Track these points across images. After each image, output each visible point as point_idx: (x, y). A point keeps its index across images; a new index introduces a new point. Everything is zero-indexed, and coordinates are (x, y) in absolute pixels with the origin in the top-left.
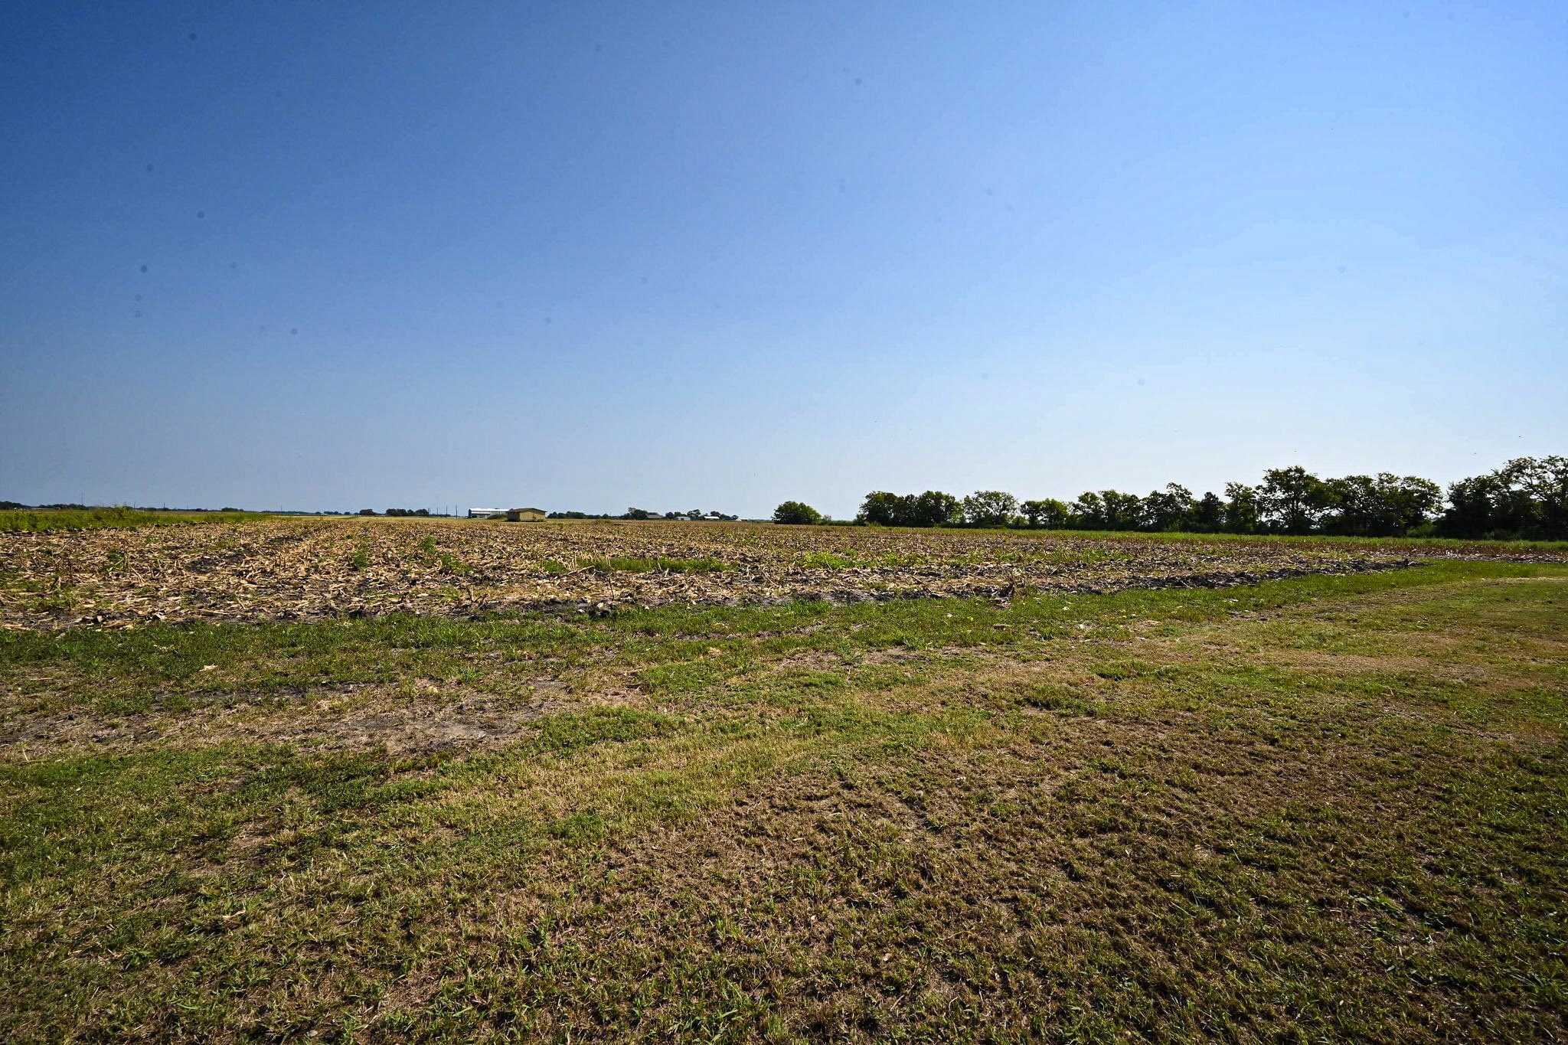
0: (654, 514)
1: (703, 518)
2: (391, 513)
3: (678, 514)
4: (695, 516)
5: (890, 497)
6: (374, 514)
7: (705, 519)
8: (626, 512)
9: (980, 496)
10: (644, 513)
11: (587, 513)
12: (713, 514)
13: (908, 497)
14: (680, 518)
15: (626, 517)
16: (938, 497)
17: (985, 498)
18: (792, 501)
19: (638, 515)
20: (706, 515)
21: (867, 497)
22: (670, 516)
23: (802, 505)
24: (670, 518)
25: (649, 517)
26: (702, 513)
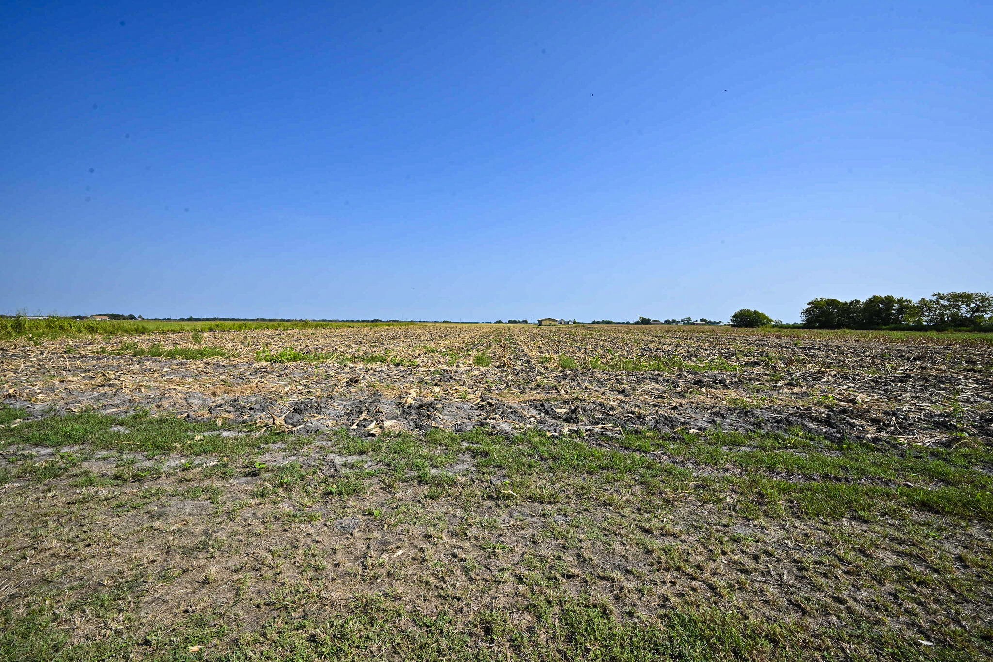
0: (657, 321)
1: (693, 324)
2: (510, 322)
3: (674, 321)
4: (687, 322)
5: (833, 303)
6: (502, 323)
7: (694, 324)
8: (637, 319)
9: (941, 298)
10: (649, 320)
11: (615, 321)
12: (702, 320)
13: (852, 302)
14: (675, 323)
15: (637, 323)
16: (889, 301)
17: (949, 300)
18: (746, 309)
19: (645, 322)
20: (697, 321)
21: (809, 303)
22: (667, 322)
23: (756, 312)
24: (668, 324)
25: (653, 323)
26: (693, 320)
